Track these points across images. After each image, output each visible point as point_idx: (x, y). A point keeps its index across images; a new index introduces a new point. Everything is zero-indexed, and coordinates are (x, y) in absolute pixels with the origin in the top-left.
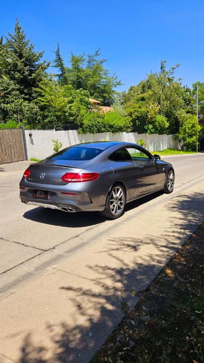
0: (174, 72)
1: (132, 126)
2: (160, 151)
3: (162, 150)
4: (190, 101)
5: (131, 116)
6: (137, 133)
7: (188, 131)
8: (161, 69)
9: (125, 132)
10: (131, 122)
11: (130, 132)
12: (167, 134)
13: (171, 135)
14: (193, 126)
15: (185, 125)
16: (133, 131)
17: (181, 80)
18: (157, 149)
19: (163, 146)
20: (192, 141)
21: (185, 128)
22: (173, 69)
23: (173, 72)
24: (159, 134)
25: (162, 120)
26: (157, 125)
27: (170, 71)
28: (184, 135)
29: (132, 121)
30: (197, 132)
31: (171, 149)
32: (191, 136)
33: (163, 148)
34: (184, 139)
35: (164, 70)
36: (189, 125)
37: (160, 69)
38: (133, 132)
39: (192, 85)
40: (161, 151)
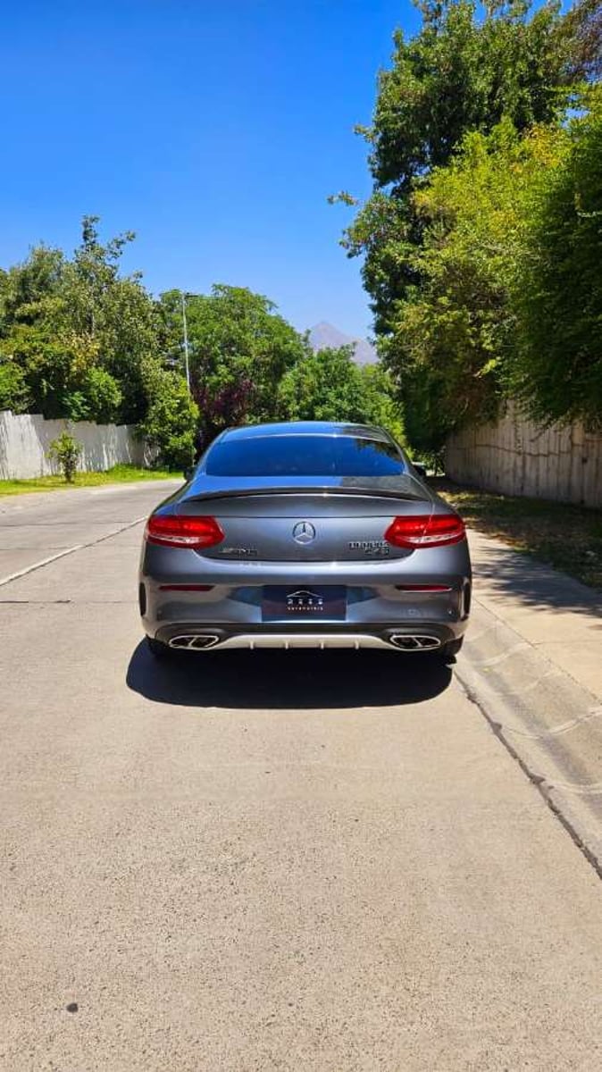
0: (121, 253)
1: (27, 394)
2: (103, 470)
3: (107, 469)
4: (164, 337)
5: (24, 365)
6: (41, 416)
7: (170, 417)
8: (85, 238)
9: (10, 412)
10: (23, 383)
11: (24, 412)
12: (118, 425)
13: (125, 426)
14: (182, 406)
15: (162, 401)
16: (32, 410)
17: (141, 276)
18: (95, 465)
19: (108, 457)
20: (183, 444)
21: (163, 410)
22: (120, 243)
23: (117, 251)
24: (98, 423)
25: (106, 382)
26: (94, 396)
27: (109, 247)
28: (161, 429)
29: (27, 379)
30: (193, 421)
31: (128, 465)
32: (179, 430)
33: (109, 463)
34: (163, 440)
35: (94, 242)
36: (171, 401)
37: (83, 240)
38: (31, 413)
39: (160, 295)
40: (106, 471)
